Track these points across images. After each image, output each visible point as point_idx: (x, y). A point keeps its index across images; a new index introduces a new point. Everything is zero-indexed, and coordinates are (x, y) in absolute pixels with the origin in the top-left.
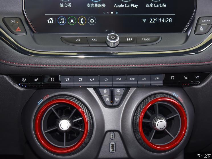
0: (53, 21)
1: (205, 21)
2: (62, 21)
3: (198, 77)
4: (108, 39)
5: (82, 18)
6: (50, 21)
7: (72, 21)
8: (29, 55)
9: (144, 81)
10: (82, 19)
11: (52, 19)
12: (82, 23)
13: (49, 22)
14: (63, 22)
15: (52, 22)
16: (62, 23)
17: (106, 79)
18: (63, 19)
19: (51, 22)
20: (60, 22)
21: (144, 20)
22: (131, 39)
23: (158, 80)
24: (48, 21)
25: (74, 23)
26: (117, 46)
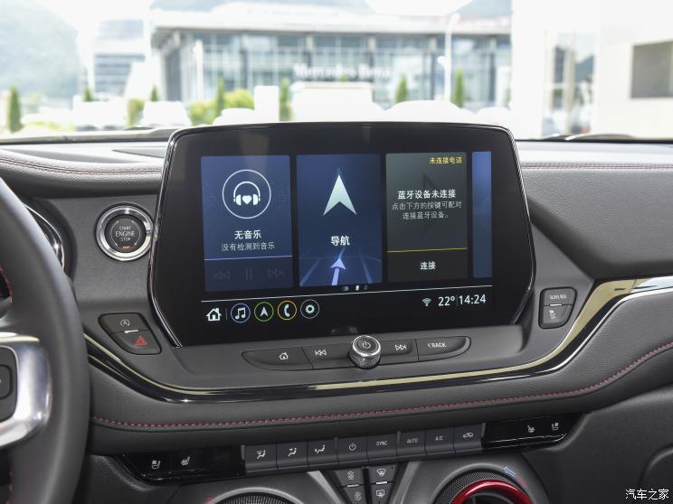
0: (219, 315)
1: (557, 297)
2: (242, 312)
3: (557, 424)
4: (354, 348)
5: (286, 303)
6: (214, 316)
7: (264, 312)
8: (166, 401)
9: (440, 444)
10: (287, 306)
11: (217, 310)
12: (288, 315)
13: (211, 318)
14: (243, 316)
15: (217, 317)
16: (241, 319)
17: (353, 446)
18: (244, 309)
19: (214, 319)
20: (237, 317)
21: (427, 301)
22: (405, 347)
23: (470, 439)
24: (209, 315)
25: (269, 316)
26: (378, 364)
